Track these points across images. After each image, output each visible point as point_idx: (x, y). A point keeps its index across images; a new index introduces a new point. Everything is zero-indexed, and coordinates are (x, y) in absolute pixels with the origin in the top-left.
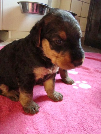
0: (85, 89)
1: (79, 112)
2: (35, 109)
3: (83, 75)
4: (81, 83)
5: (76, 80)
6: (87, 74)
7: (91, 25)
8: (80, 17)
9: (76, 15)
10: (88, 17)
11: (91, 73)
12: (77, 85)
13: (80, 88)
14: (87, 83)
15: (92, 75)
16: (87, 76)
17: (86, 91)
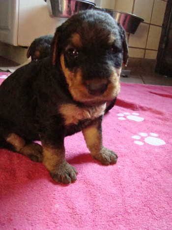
0: (155, 147)
1: (144, 183)
2: (70, 175)
3: (152, 122)
4: (149, 135)
6: (160, 121)
8: (150, 24)
9: (143, 20)
10: (163, 25)
11: (166, 120)
12: (142, 139)
13: (146, 144)
14: (159, 137)
15: (168, 123)
16: (160, 125)
17: (156, 150)
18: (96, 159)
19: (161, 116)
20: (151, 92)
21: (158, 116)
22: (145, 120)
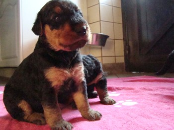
0: (130, 106)
1: (124, 126)
2: (65, 127)
3: (127, 95)
4: (125, 101)
5: (118, 100)
6: (132, 93)
7: (129, 47)
8: (114, 39)
9: (108, 37)
10: (124, 39)
11: (137, 92)
12: (120, 104)
13: (123, 106)
14: (133, 101)
15: (138, 93)
16: (133, 95)
17: (132, 108)
18: (85, 118)
19: (132, 91)
20: (124, 81)
21: (130, 91)
22: (121, 95)
